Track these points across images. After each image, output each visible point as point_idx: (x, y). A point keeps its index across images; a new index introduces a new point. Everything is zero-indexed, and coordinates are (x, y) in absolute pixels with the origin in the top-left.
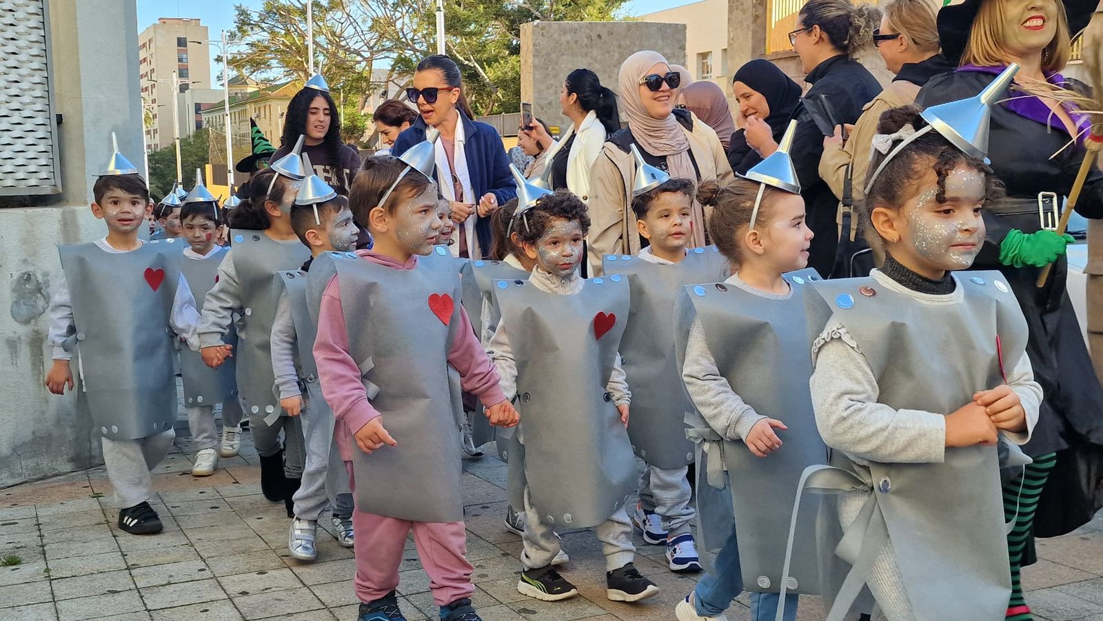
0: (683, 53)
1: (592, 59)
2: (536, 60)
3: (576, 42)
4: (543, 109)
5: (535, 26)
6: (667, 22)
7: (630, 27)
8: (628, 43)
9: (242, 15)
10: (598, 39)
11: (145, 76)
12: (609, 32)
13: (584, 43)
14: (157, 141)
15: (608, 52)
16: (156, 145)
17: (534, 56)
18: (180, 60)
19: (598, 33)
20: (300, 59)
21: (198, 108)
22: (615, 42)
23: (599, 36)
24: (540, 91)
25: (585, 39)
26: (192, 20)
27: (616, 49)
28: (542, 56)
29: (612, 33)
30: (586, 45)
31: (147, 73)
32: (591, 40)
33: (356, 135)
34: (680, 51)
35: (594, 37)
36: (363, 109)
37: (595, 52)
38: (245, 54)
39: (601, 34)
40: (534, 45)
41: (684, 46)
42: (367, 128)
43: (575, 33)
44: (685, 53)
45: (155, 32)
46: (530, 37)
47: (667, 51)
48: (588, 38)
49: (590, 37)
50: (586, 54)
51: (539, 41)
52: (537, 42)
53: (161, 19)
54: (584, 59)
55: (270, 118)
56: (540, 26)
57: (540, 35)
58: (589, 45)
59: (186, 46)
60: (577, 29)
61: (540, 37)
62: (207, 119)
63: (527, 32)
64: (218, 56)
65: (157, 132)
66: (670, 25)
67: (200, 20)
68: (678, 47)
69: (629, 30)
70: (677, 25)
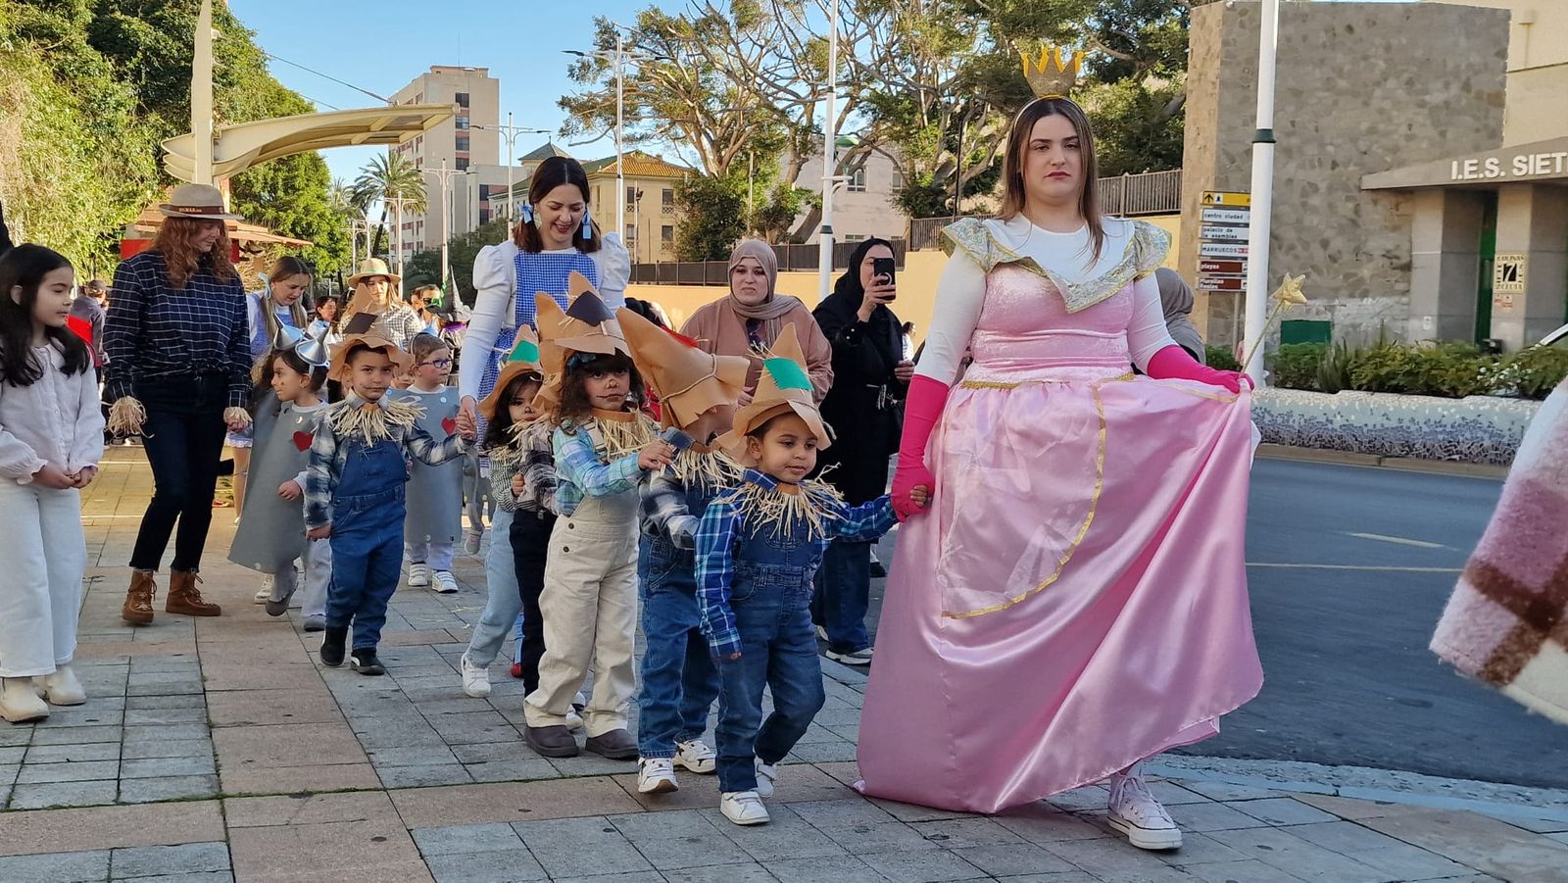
0: (1502, 64)
1: (1333, 70)
2: (1227, 71)
3: (1305, 38)
4: (1233, 162)
5: (1228, 9)
6: (1477, 6)
7: (1411, 11)
8: (1404, 41)
9: (605, 33)
10: (1346, 34)
11: (409, 147)
12: (1368, 20)
13: (1321, 40)
14: (422, 237)
15: (1366, 58)
16: (420, 245)
17: (1222, 63)
18: (458, 125)
19: (1347, 23)
20: (691, 105)
21: (484, 193)
22: (1378, 41)
23: (1350, 29)
24: (1231, 129)
25: (1323, 34)
26: (477, 69)
27: (1381, 51)
28: (1238, 64)
29: (1374, 23)
30: (1324, 46)
31: (411, 143)
32: (1335, 35)
33: (781, 223)
34: (1497, 59)
35: (1340, 30)
36: (794, 181)
37: (1340, 58)
38: (599, 97)
39: (1353, 25)
40: (1225, 43)
41: (1506, 50)
42: (800, 212)
43: (1304, 21)
44: (1506, 63)
45: (426, 84)
46: (1216, 30)
47: (1475, 59)
48: (1326, 31)
49: (1331, 31)
50: (1322, 61)
51: (1234, 36)
52: (1231, 38)
53: (434, 67)
54: (1317, 71)
55: (598, 206)
56: (1239, 10)
57: (1237, 26)
58: (1328, 44)
59: (468, 106)
60: (1307, 15)
61: (1237, 28)
62: (499, 207)
63: (1209, 20)
64: (563, 97)
65: (422, 226)
66: (1482, 10)
67: (487, 69)
68: (1495, 51)
69: (1408, 18)
70: (1494, 11)
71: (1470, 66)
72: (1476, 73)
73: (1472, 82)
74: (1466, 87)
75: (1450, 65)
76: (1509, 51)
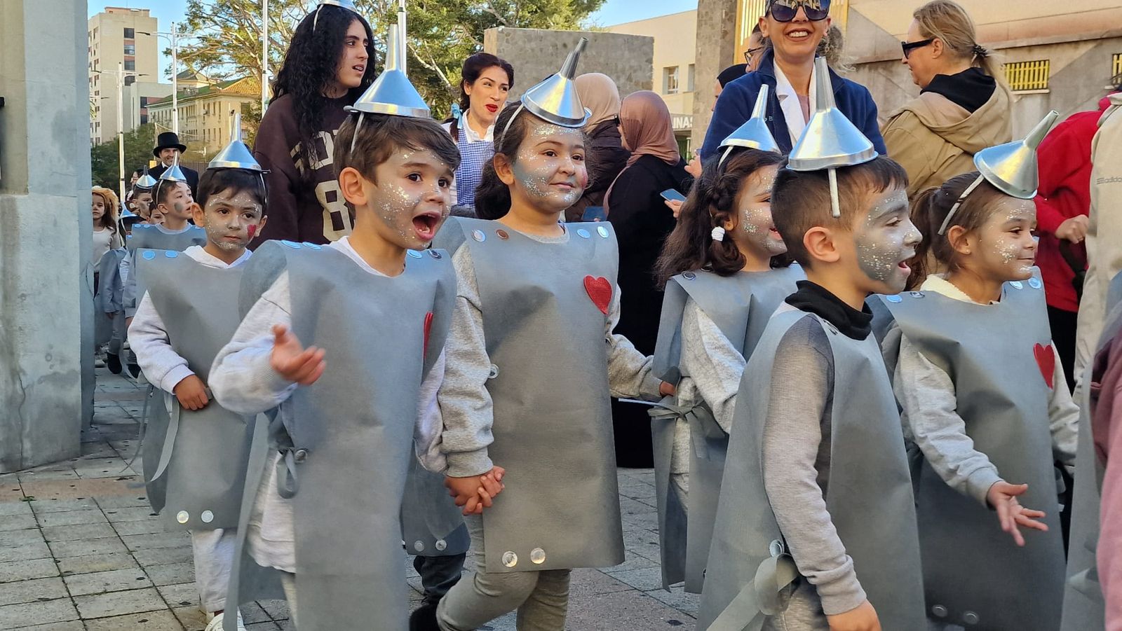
0: (650, 66)
3: (541, 50)
5: (499, 32)
6: (634, 35)
7: (596, 37)
8: (594, 53)
9: (194, 7)
10: (563, 48)
13: (550, 51)
14: (99, 134)
16: (98, 139)
18: (127, 51)
19: (563, 42)
20: (254, 56)
21: (144, 102)
23: (565, 45)
25: (551, 48)
26: (140, 10)
30: (552, 54)
32: (557, 48)
34: (647, 63)
35: (559, 45)
38: (195, 48)
39: (566, 43)
41: (651, 59)
43: (540, 40)
44: (652, 67)
45: (101, 21)
46: (495, 43)
47: (634, 63)
48: (553, 46)
49: (555, 46)
50: (551, 63)
51: (503, 47)
52: (501, 48)
53: (107, 8)
54: (548, 68)
55: (220, 116)
56: (505, 33)
57: (505, 41)
58: (554, 54)
59: (133, 37)
60: (542, 37)
61: (505, 43)
62: (153, 114)
63: (491, 37)
64: (167, 49)
65: (99, 126)
66: (637, 37)
67: (149, 10)
68: (645, 59)
69: (596, 41)
70: (645, 37)
71: (631, 67)
72: (635, 71)
73: (633, 75)
74: (629, 79)
75: (620, 66)
76: (654, 59)
